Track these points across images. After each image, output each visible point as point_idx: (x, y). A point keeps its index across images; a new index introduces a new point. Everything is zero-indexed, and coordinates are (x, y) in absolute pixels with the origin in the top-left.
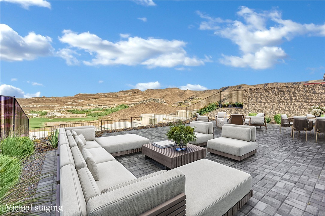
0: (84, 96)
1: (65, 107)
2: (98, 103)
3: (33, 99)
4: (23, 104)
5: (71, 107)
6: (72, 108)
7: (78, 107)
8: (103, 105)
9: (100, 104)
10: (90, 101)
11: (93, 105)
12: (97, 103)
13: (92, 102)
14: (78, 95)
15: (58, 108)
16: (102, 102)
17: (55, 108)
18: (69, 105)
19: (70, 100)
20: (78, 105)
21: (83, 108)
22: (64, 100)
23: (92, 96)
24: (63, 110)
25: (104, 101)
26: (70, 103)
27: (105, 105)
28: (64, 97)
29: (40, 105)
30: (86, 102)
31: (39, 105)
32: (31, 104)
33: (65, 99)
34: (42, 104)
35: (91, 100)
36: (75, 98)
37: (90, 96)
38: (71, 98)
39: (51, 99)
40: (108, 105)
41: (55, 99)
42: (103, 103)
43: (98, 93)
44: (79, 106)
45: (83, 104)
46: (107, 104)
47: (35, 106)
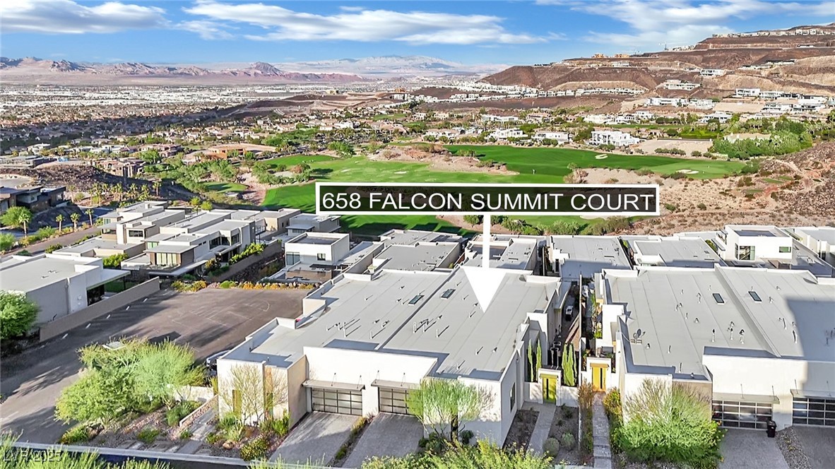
0: (731, 46)
1: (656, 102)
2: (783, 84)
3: (565, 69)
4: (539, 86)
5: (674, 102)
6: (679, 104)
7: (699, 101)
8: (804, 90)
9: (792, 89)
10: (749, 73)
11: (757, 91)
12: (780, 83)
13: (755, 79)
14: (708, 41)
15: (632, 103)
16: (801, 79)
17: (624, 103)
18: (666, 93)
19: (676, 67)
20: (699, 94)
21: (718, 104)
22: (659, 68)
23: (764, 46)
24: (646, 113)
25: (811, 71)
26: (672, 84)
27: (816, 92)
28: (659, 54)
29: (582, 91)
30: (734, 78)
31: (580, 88)
32: (559, 87)
33: (660, 65)
34: (590, 84)
35: (752, 68)
36: (699, 58)
37: (759, 46)
38: (682, 56)
39: (615, 64)
40: (826, 92)
41: (626, 64)
42: (803, 85)
43: (794, 29)
44: (704, 97)
45: (720, 87)
46: (823, 87)
47: (570, 93)
